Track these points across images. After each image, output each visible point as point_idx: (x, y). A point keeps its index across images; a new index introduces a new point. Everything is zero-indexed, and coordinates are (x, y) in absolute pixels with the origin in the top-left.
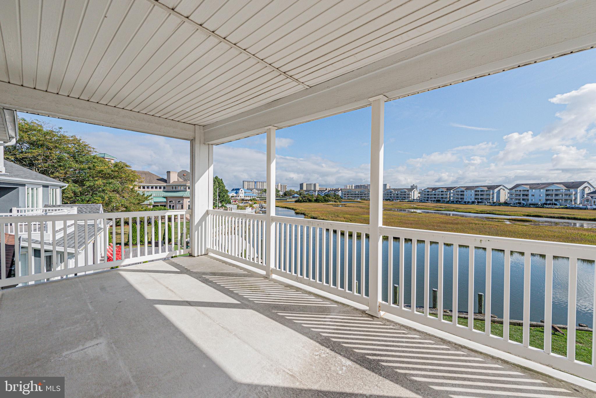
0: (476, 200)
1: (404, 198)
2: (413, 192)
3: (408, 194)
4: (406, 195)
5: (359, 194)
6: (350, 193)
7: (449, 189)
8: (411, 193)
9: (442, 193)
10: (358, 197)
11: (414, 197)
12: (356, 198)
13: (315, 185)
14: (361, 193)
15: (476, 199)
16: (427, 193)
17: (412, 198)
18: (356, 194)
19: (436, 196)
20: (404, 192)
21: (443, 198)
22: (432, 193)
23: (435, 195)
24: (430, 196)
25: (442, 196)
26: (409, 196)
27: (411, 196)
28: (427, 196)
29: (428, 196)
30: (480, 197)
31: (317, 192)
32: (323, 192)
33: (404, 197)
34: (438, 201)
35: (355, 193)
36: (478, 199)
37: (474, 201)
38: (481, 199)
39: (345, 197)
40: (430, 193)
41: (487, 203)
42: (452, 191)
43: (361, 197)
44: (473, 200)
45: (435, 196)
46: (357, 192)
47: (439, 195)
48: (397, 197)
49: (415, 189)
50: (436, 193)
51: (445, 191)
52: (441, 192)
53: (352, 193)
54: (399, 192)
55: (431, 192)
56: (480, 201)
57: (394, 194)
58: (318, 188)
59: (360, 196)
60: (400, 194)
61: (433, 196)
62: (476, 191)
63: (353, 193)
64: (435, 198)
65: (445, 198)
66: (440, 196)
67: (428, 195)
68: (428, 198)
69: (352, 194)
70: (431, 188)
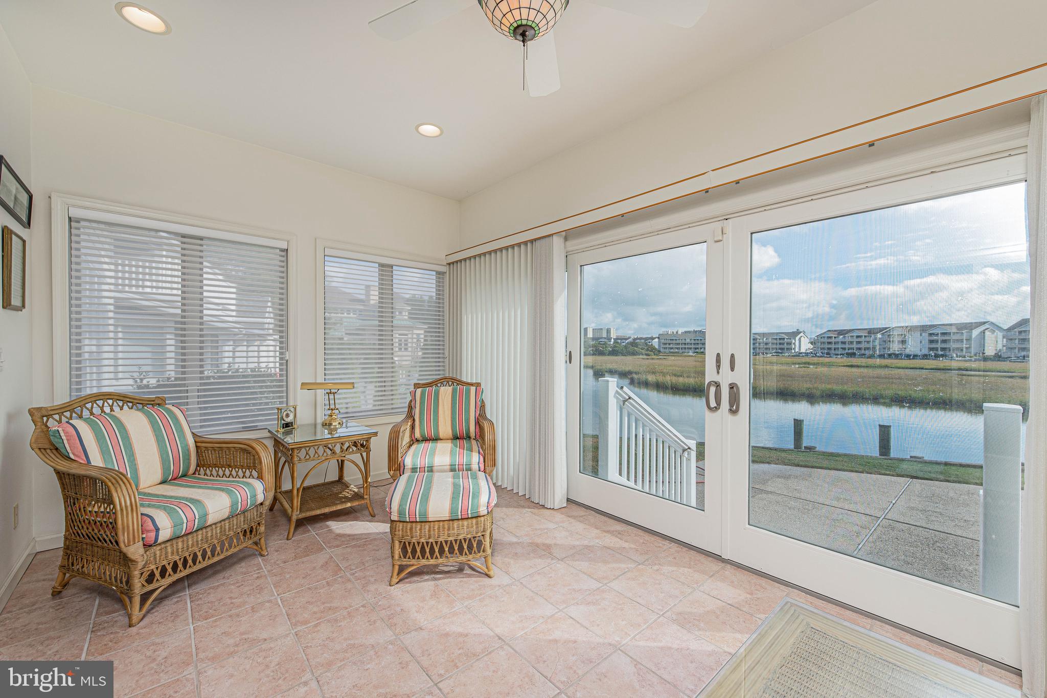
0: (931, 352)
1: (780, 351)
2: (797, 338)
3: (787, 344)
4: (783, 344)
5: (691, 344)
6: (674, 342)
7: (871, 332)
8: (793, 342)
9: (859, 340)
10: (691, 348)
11: (800, 349)
12: (687, 351)
13: (608, 331)
14: (696, 342)
15: (931, 349)
16: (826, 340)
17: (797, 350)
18: (685, 344)
19: (847, 346)
20: (780, 339)
21: (860, 349)
22: (837, 340)
23: (844, 343)
24: (833, 346)
25: (859, 346)
26: (789, 347)
27: (793, 347)
28: (826, 346)
29: (830, 346)
30: (939, 345)
31: (612, 340)
32: (624, 341)
33: (780, 349)
34: (853, 355)
35: (683, 341)
36: (937, 350)
37: (927, 353)
38: (943, 349)
39: (665, 348)
40: (833, 340)
41: (957, 357)
42: (879, 336)
43: (696, 349)
44: (925, 351)
45: (843, 346)
46: (688, 341)
47: (852, 343)
48: (766, 349)
49: (802, 334)
50: (847, 340)
51: (865, 336)
52: (858, 337)
53: (678, 342)
54: (770, 340)
55: (835, 337)
56: (940, 353)
57: (759, 344)
58: (613, 335)
59: (693, 346)
60: (773, 343)
61: (840, 346)
62: (931, 334)
63: (680, 342)
64: (844, 349)
65: (865, 349)
66: (855, 346)
67: (830, 343)
68: (829, 349)
69: (678, 344)
70: (835, 331)
